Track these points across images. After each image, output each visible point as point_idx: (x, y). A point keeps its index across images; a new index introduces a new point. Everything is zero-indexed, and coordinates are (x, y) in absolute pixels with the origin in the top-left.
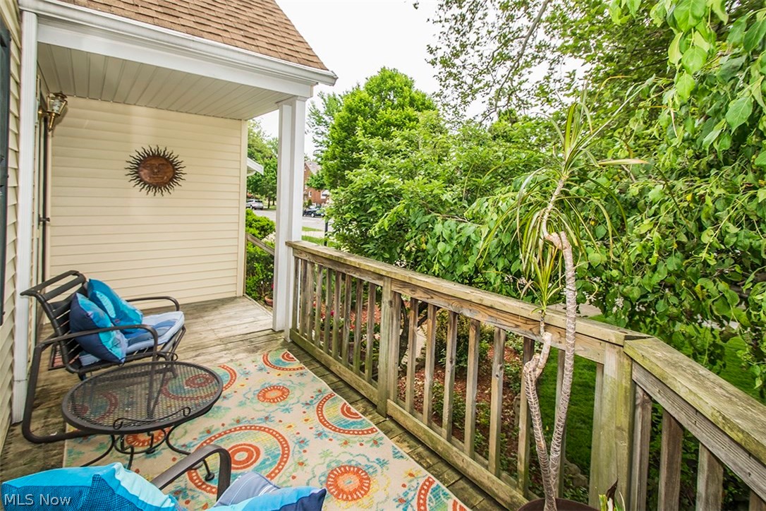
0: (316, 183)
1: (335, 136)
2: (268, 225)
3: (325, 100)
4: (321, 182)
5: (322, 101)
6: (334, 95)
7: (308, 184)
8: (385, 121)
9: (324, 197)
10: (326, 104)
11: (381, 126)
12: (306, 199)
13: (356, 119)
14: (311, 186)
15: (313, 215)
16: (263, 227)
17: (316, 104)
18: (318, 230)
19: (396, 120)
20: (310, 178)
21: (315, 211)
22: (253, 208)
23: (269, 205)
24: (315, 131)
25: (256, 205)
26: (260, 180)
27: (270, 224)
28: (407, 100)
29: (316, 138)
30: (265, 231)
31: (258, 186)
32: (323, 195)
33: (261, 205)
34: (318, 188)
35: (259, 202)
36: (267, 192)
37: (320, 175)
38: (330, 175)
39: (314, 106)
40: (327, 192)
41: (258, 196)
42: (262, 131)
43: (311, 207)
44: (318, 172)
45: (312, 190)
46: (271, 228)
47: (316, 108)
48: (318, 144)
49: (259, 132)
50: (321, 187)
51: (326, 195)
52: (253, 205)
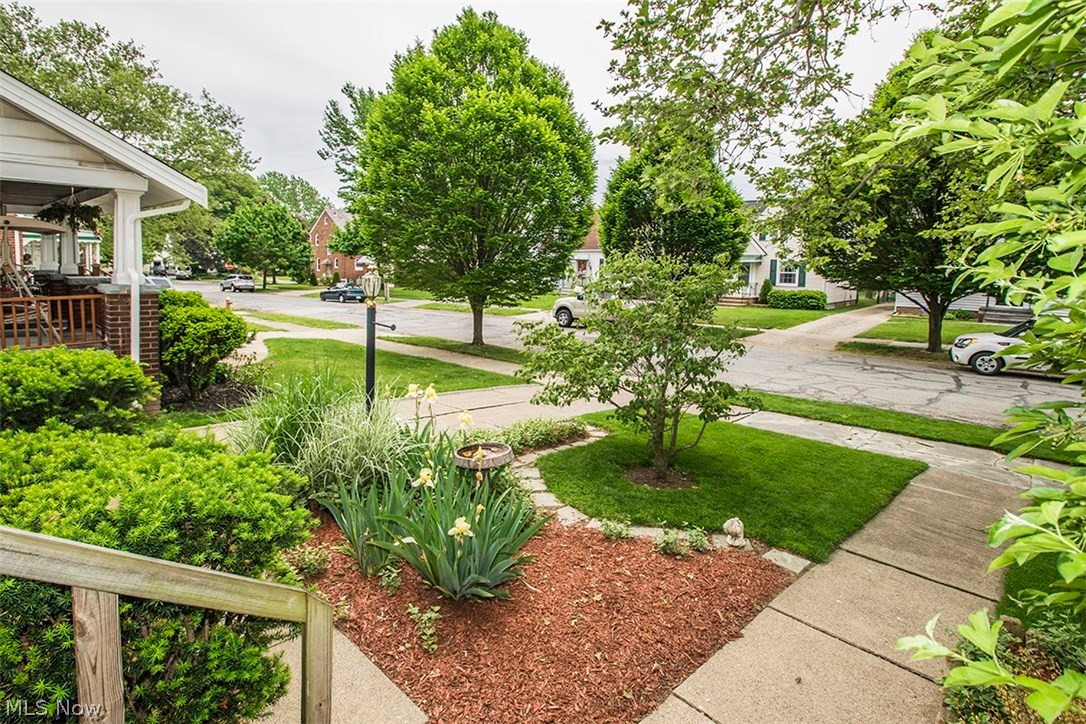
0: (346, 244)
1: (378, 142)
2: (228, 327)
3: (355, 100)
4: (355, 243)
5: (350, 101)
6: (371, 92)
7: (331, 247)
8: (477, 111)
9: (361, 269)
10: (358, 108)
11: (469, 121)
12: (329, 271)
13: (421, 106)
14: (337, 250)
15: (341, 299)
16: (215, 333)
17: (339, 106)
18: (352, 326)
19: (499, 109)
20: (335, 236)
21: (345, 292)
22: (236, 289)
23: (265, 283)
24: (340, 154)
25: (242, 283)
26: (244, 240)
27: (234, 326)
28: (518, 73)
29: (342, 166)
30: (221, 341)
31: (242, 251)
32: (358, 265)
33: (250, 283)
34: (350, 253)
35: (247, 278)
36: (260, 262)
37: (352, 230)
38: (370, 220)
39: (336, 110)
40: (364, 259)
41: (247, 269)
42: (244, 151)
43: (339, 285)
44: (348, 225)
45: (339, 256)
46: (236, 335)
47: (341, 113)
48: (346, 177)
49: (238, 154)
50: (354, 251)
51: (363, 265)
52: (236, 284)
